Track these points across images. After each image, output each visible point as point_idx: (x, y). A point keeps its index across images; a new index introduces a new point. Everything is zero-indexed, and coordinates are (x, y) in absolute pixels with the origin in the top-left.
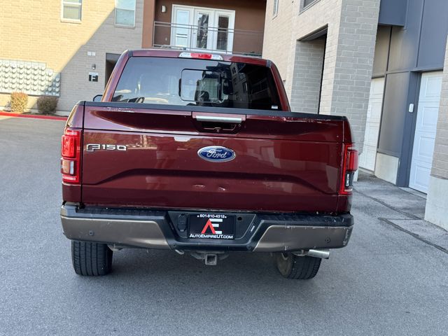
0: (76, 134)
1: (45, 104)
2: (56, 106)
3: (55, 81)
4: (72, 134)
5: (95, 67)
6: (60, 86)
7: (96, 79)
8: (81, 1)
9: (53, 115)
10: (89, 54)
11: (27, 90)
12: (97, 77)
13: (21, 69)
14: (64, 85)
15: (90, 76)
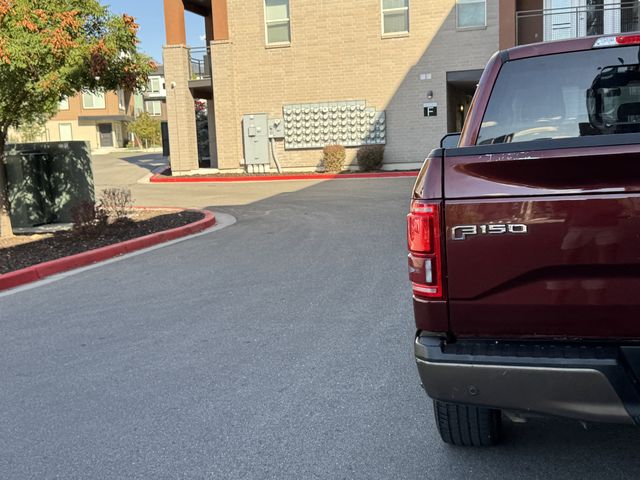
0: (431, 210)
1: (367, 157)
2: (382, 158)
3: (378, 123)
4: (425, 210)
5: (432, 95)
6: (385, 129)
7: (434, 112)
8: (407, 4)
9: (379, 170)
10: (423, 77)
11: (344, 140)
12: (435, 109)
13: (334, 112)
14: (391, 127)
15: (426, 109)
